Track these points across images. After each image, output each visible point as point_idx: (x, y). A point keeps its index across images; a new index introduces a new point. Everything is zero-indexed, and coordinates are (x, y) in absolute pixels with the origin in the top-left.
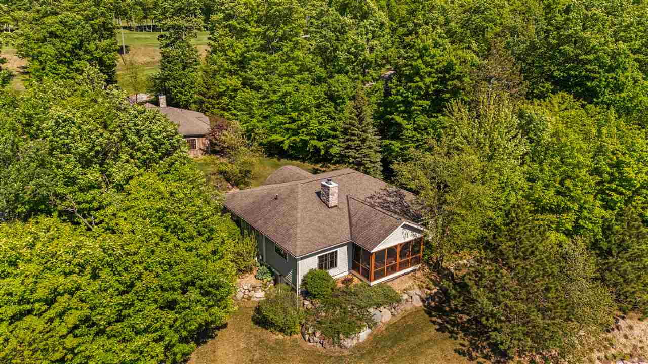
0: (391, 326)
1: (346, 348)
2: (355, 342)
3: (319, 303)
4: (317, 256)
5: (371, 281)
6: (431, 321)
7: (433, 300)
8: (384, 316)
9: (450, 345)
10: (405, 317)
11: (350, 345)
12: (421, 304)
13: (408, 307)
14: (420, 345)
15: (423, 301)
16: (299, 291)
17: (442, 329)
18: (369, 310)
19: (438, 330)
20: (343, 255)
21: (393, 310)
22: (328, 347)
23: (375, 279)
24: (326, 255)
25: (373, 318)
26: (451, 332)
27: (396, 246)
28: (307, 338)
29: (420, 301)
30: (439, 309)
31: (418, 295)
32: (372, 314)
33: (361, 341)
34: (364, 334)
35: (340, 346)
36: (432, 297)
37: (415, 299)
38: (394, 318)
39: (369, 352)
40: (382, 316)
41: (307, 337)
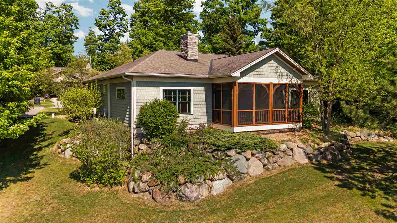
0: (259, 180)
1: (188, 200)
2: (205, 193)
3: (157, 143)
4: (162, 88)
5: (234, 126)
6: (326, 177)
7: (325, 158)
8: (253, 167)
10: (283, 172)
11: (195, 195)
12: (307, 161)
13: (288, 162)
15: (309, 158)
16: (134, 132)
17: (345, 185)
18: (229, 153)
19: (339, 186)
21: (266, 162)
22: (159, 198)
23: (240, 124)
24: (175, 91)
25: (235, 165)
26: (363, 189)
27: (268, 85)
28: (131, 188)
29: (305, 157)
30: (334, 166)
31: (301, 148)
32: (233, 159)
33: (214, 193)
35: (180, 198)
36: (322, 153)
37: (297, 153)
38: (267, 173)
39: (225, 208)
40: (249, 166)
41: (132, 184)
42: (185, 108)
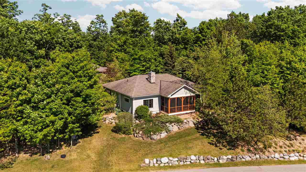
0: (177, 133)
1: (154, 139)
2: (158, 137)
3: (142, 121)
4: (143, 100)
5: (168, 113)
6: (198, 132)
7: (200, 124)
8: (174, 128)
9: (206, 141)
10: (184, 130)
11: (156, 138)
12: (194, 126)
13: (187, 126)
14: (190, 140)
15: (195, 124)
16: (134, 116)
17: (203, 134)
18: (166, 124)
19: (201, 135)
20: (156, 101)
21: (179, 126)
22: (145, 139)
23: (171, 112)
24: (147, 100)
25: (168, 128)
26: (207, 136)
27: (181, 98)
28: (136, 136)
29: (193, 124)
30: (203, 128)
31: (192, 121)
32: (168, 126)
33: (162, 137)
34: (164, 135)
35: (151, 139)
36: (199, 123)
37: (190, 123)
38: (179, 130)
39: (165, 142)
40: (173, 128)
41: (136, 135)
42: (151, 106)
